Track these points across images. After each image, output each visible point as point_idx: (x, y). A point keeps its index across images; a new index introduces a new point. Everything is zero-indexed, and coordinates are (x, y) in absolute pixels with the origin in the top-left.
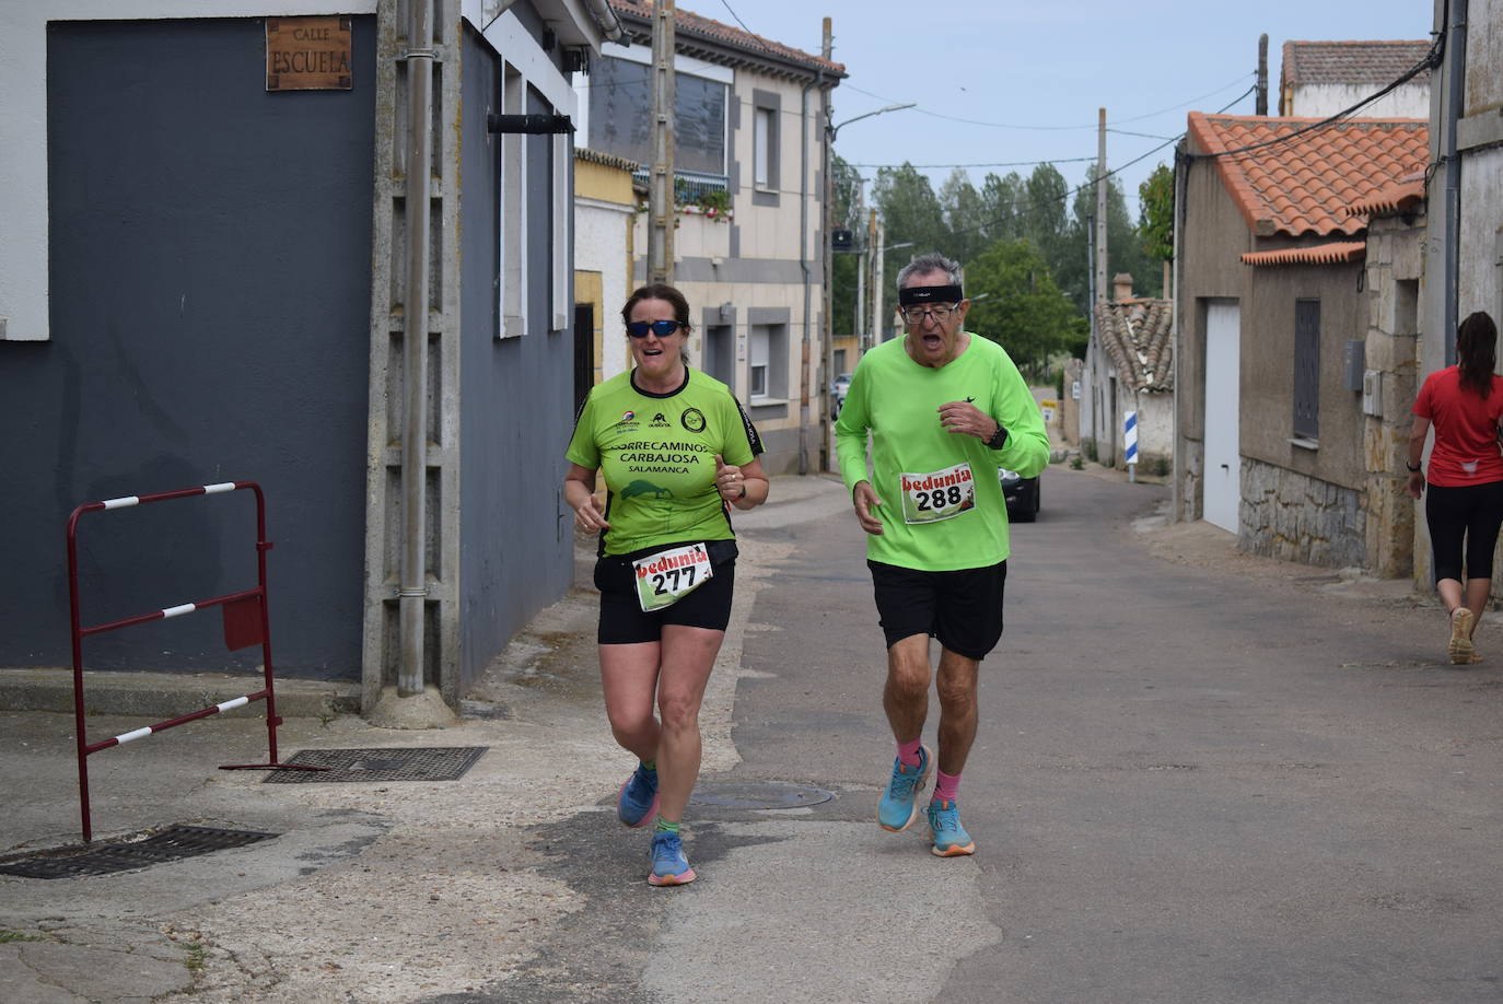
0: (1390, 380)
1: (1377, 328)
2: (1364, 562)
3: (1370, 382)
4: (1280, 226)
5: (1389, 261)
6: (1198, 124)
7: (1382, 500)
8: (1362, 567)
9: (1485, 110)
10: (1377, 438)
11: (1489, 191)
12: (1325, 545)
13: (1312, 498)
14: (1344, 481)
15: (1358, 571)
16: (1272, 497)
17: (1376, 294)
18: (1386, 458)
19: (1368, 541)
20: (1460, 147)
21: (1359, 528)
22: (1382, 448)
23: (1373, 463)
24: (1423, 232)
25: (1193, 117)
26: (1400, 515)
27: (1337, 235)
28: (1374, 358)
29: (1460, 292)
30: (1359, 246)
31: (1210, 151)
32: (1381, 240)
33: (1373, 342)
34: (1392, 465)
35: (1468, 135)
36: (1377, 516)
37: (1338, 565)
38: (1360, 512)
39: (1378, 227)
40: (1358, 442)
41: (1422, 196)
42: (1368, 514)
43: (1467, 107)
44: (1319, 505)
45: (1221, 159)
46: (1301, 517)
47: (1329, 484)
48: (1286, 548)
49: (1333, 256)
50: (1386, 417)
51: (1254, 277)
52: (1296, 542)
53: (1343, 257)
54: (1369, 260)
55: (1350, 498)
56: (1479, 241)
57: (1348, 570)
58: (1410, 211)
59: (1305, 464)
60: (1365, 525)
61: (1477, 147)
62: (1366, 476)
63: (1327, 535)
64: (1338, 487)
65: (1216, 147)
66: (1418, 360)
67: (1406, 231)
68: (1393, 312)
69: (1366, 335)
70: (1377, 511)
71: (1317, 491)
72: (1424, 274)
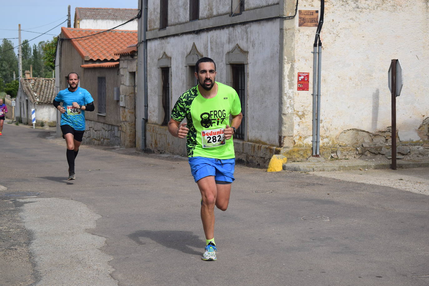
0: (128, 97)
1: (123, 84)
2: (121, 144)
3: (122, 98)
4: (91, 58)
5: (126, 68)
6: (65, 31)
7: (126, 128)
8: (120, 146)
9: (154, 29)
10: (124, 112)
11: (155, 50)
12: (108, 140)
13: (104, 129)
14: (114, 124)
15: (119, 146)
16: (91, 129)
17: (123, 75)
18: (127, 117)
19: (122, 139)
20: (147, 38)
21: (119, 136)
22: (125, 114)
23: (123, 119)
24: (136, 60)
25: (63, 28)
26: (131, 132)
27: (112, 60)
28: (122, 92)
29: (148, 75)
30: (118, 63)
31: (69, 37)
32: (124, 62)
33: (122, 88)
34: (129, 119)
35: (149, 35)
36: (124, 132)
37: (113, 145)
38: (119, 131)
39: (123, 58)
40: (118, 113)
41: (136, 51)
42: (121, 132)
43: (148, 28)
44: (106, 130)
45: (72, 40)
46: (101, 134)
47: (109, 125)
48: (96, 142)
49: (110, 66)
50: (127, 107)
51: (84, 71)
52: (99, 140)
53: (113, 66)
54: (120, 67)
55: (116, 128)
56: (153, 62)
57: (116, 147)
58: (132, 55)
59: (102, 120)
60: (120, 135)
61: (152, 39)
62: (121, 122)
63: (109, 138)
64: (112, 125)
65: (71, 37)
66: (136, 92)
67: (132, 59)
68: (128, 80)
69: (120, 86)
70: (124, 131)
71: (105, 127)
72: (137, 70)
